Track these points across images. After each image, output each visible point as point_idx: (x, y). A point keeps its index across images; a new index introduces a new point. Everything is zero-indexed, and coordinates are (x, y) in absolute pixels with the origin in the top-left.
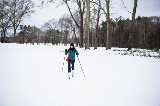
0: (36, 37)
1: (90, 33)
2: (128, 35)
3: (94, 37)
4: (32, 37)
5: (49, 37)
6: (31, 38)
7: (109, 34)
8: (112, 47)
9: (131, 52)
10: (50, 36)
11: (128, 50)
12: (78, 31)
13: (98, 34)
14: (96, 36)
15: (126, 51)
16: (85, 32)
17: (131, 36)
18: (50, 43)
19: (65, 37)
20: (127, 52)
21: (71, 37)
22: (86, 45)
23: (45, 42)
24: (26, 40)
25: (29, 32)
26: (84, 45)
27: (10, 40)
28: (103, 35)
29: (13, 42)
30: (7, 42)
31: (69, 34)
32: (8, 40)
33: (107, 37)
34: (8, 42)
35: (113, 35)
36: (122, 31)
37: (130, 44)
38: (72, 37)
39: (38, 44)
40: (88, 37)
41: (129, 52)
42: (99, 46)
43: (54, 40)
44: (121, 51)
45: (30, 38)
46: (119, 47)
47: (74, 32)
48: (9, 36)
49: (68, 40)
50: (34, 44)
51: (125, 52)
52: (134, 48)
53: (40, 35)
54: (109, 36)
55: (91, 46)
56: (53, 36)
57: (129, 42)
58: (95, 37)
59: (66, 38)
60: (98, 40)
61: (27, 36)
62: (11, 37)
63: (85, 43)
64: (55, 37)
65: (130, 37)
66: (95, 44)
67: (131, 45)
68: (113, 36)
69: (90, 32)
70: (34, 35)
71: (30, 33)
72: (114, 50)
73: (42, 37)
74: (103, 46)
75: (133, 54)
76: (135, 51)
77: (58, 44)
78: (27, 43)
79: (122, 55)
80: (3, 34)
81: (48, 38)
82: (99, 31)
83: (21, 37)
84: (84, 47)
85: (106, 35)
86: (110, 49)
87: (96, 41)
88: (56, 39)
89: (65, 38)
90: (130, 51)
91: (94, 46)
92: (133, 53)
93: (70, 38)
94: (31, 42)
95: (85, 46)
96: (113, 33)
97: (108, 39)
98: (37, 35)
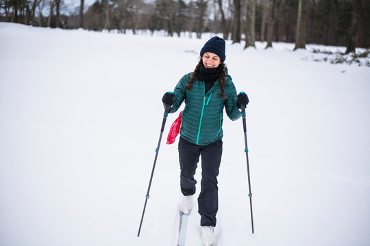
0: (130, 15)
1: (259, 10)
2: (350, 17)
3: (267, 19)
4: (122, 17)
5: (160, 16)
6: (118, 18)
7: (304, 12)
8: (309, 42)
9: (355, 56)
10: (162, 15)
11: (347, 52)
12: (230, 4)
13: (276, 10)
14: (273, 17)
15: (342, 54)
16: (245, 6)
17: (357, 18)
18: (162, 32)
19: (197, 18)
20: (345, 57)
21: (212, 17)
22: (247, 36)
23: (152, 29)
24: (107, 22)
25: (113, 5)
26: (243, 36)
27: (71, 23)
28: (287, 14)
29: (77, 28)
30: (64, 26)
31: (208, 9)
32: (66, 23)
33: (299, 20)
34: (68, 28)
35: (312, 15)
36: (334, 6)
37: (353, 38)
38: (216, 17)
39: (134, 33)
40: (253, 18)
41: (349, 57)
42: (277, 41)
43: (174, 24)
44: (331, 53)
45: (116, 18)
46: (326, 44)
47: (220, 5)
48: (67, 14)
49: (206, 24)
50: (125, 33)
51: (340, 56)
52: (362, 47)
53: (141, 12)
54: (303, 18)
55: (259, 40)
56: (171, 15)
57: (350, 32)
58: (270, 18)
59: (201, 20)
60: (276, 26)
61: (109, 14)
62: (72, 16)
63: (245, 32)
64: (174, 17)
65: (354, 21)
66: (270, 35)
67: (355, 39)
68: (312, 17)
69: (257, 7)
70: (126, 12)
71: (116, 6)
72: (315, 52)
73: (144, 16)
74: (287, 41)
75: (358, 61)
76: (364, 55)
77: (182, 34)
78: (110, 29)
79: (332, 62)
80: (55, 8)
81: (158, 18)
82: (278, 5)
83: (97, 16)
84: (243, 43)
85: (297, 16)
86: (303, 47)
87: (271, 29)
88: (176, 22)
89: (198, 21)
90: (351, 54)
91: (265, 40)
92: (359, 59)
93: (210, 20)
94: (119, 28)
95: (246, 40)
96: (313, 10)
97: (301, 25)
98: (133, 12)
